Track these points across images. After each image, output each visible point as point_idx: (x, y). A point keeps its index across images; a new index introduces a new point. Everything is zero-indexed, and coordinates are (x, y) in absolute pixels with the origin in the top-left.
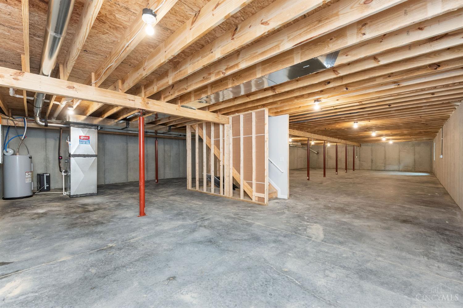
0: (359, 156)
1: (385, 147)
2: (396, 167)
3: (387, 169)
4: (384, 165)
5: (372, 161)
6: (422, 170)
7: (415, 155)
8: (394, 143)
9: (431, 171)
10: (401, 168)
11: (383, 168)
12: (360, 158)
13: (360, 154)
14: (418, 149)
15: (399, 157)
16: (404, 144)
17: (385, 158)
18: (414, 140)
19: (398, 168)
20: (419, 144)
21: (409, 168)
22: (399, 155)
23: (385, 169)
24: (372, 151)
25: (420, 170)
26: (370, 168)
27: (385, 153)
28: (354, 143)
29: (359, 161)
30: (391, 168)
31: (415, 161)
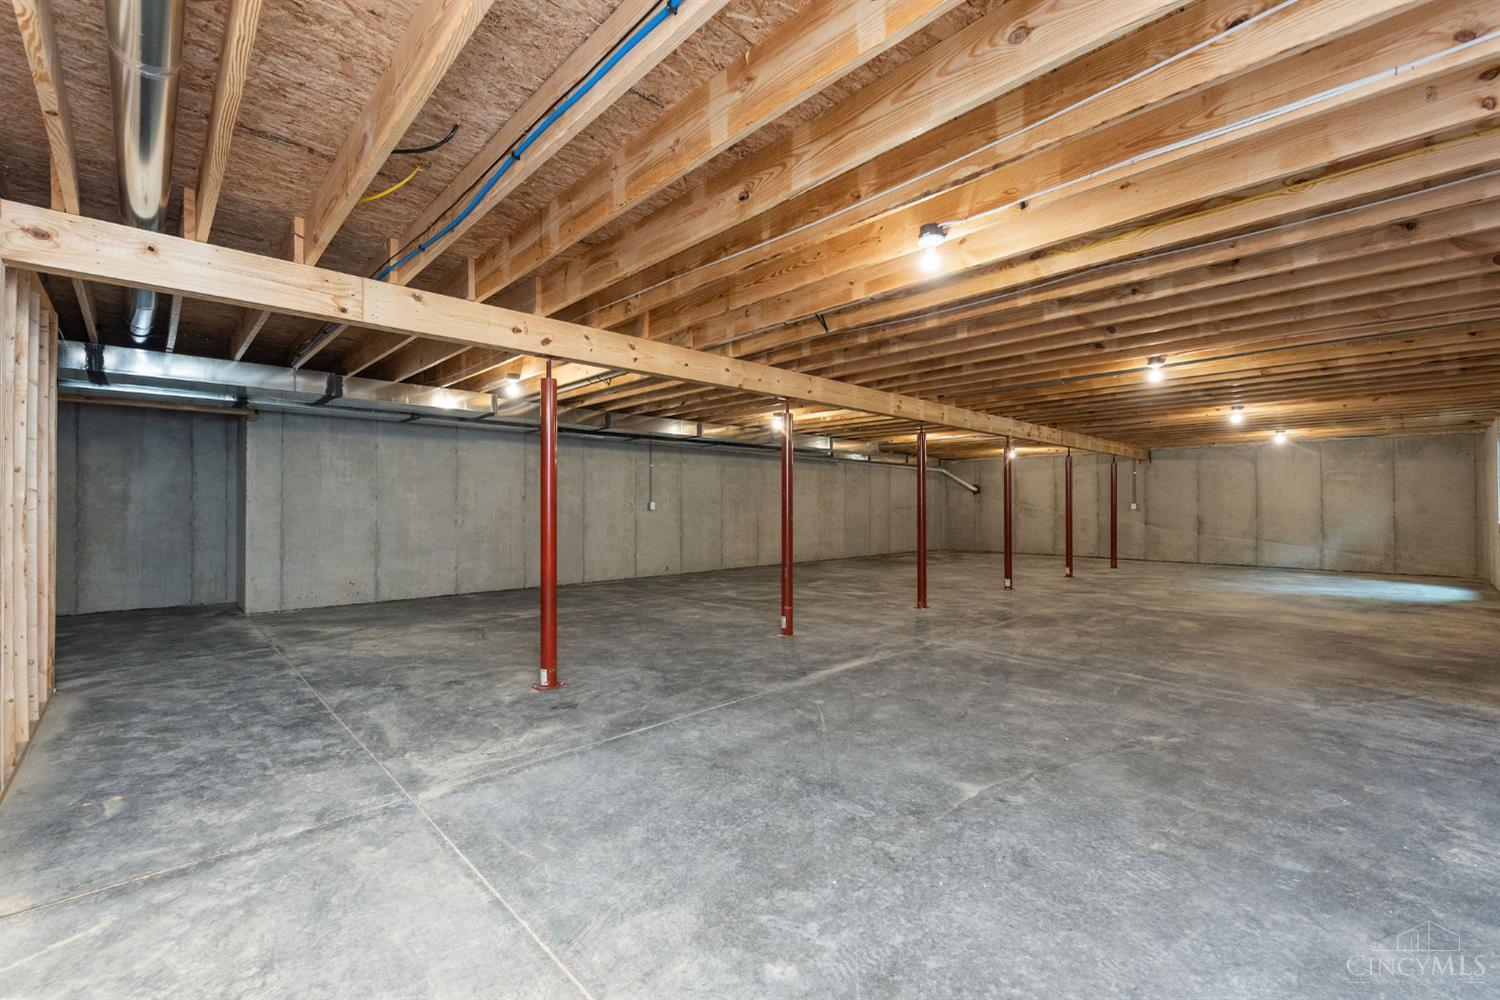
0: (1145, 501)
1: (1254, 460)
2: (1306, 554)
3: (1267, 558)
4: (1251, 542)
5: (1200, 522)
6: (1435, 570)
7: (1394, 500)
8: (1299, 442)
9: (1476, 576)
10: (1331, 556)
11: (1249, 558)
12: (1147, 510)
13: (1146, 494)
14: (1407, 468)
15: (1322, 505)
16: (1344, 446)
17: (1257, 513)
18: (1389, 424)
19: (1318, 556)
20: (1414, 449)
21: (1368, 558)
22: (1321, 500)
23: (1256, 559)
24: (1198, 480)
25: (1426, 569)
26: (1190, 557)
27: (1257, 489)
28: (1113, 445)
29: (1142, 525)
30: (1287, 555)
31: (1395, 527)
